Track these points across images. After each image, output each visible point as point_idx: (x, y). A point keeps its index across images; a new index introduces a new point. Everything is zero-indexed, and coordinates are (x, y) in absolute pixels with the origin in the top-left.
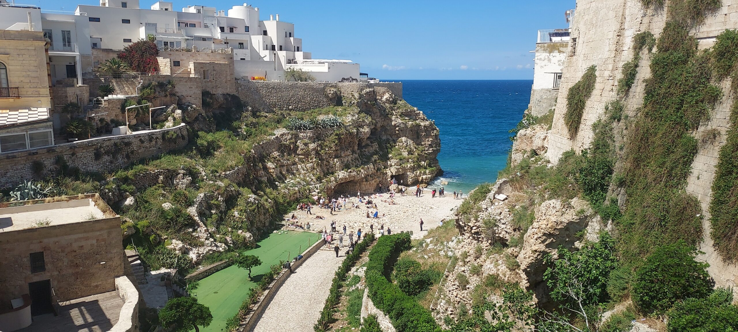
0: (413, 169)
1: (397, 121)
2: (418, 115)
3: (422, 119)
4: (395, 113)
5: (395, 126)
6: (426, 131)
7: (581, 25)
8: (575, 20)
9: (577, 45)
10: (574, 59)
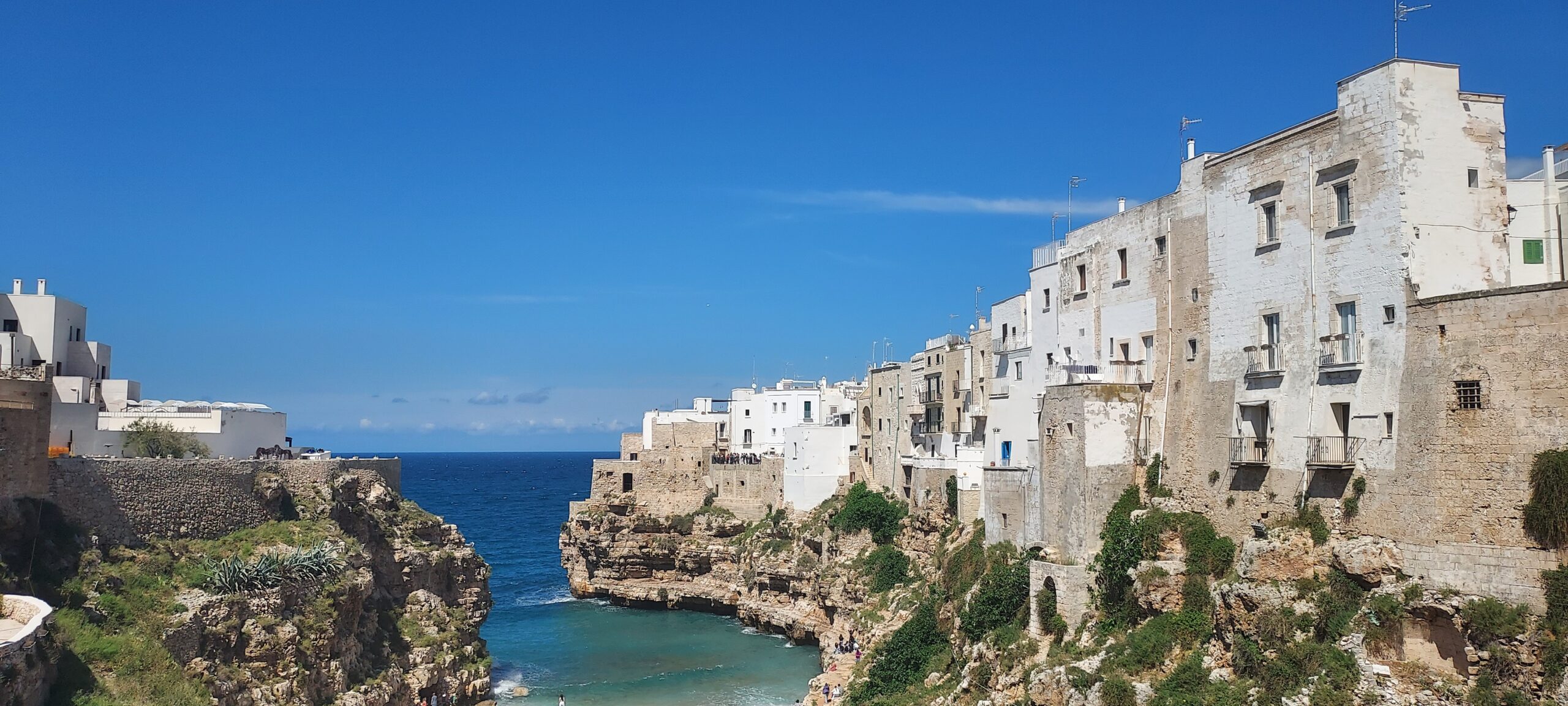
0: (455, 666)
1: (409, 552)
2: (446, 533)
3: (456, 543)
4: (399, 532)
5: (402, 563)
6: (465, 570)
7: (1486, 361)
8: (1450, 353)
9: (1484, 391)
10: (1482, 415)
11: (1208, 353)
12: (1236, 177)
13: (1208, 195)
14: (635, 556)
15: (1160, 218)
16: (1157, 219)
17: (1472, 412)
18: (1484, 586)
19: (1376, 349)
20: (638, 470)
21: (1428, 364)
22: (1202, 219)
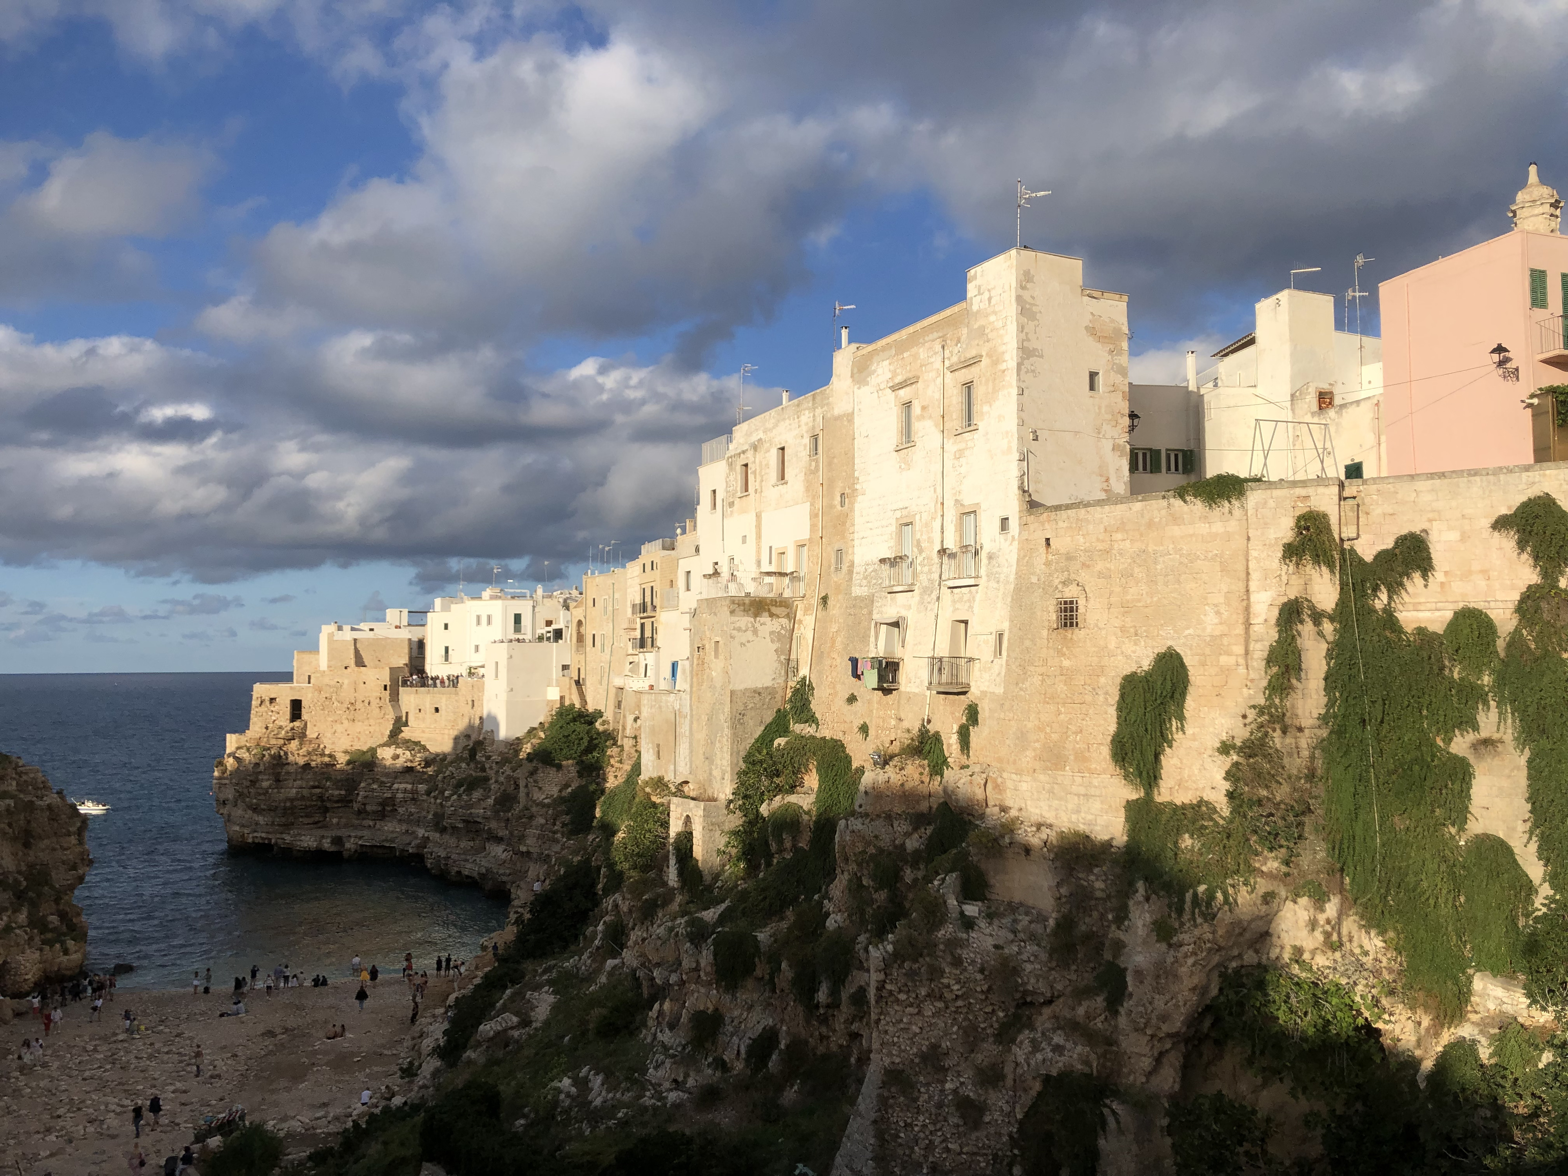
7: (1084, 576)
8: (1053, 568)
9: (1081, 610)
10: (1077, 634)
11: (852, 564)
12: (880, 371)
13: (856, 390)
14: (303, 798)
15: (814, 416)
16: (812, 415)
17: (1070, 632)
18: (1074, 817)
19: (994, 562)
20: (310, 695)
21: (1034, 579)
22: (850, 417)
